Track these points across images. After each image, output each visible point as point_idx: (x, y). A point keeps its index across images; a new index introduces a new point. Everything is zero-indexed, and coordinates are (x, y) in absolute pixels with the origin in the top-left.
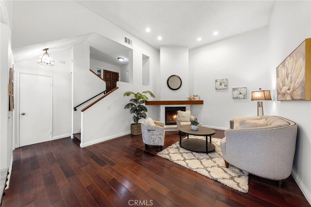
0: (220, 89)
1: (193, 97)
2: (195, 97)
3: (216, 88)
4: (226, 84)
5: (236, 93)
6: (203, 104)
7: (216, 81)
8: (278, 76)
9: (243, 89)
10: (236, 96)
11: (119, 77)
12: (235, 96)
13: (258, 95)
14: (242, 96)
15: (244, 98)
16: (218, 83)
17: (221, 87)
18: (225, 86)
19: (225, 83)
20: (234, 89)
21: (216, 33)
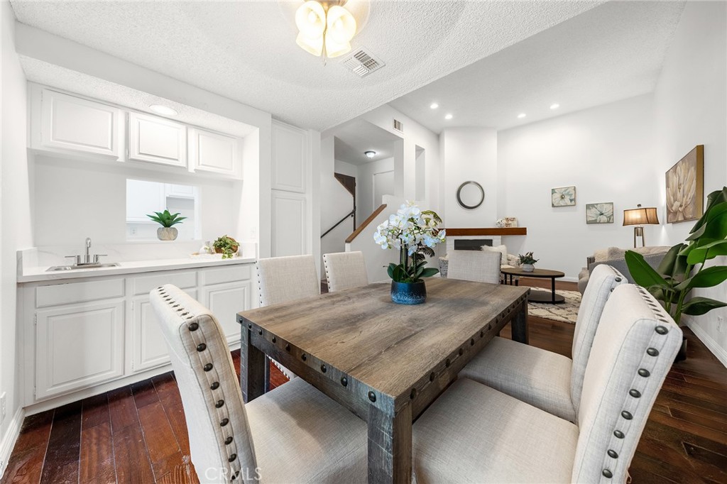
0: (562, 206)
1: (505, 222)
2: (510, 222)
3: (553, 205)
4: (573, 197)
5: (593, 214)
6: (526, 234)
7: (553, 191)
8: (668, 186)
9: (605, 206)
10: (593, 219)
11: (357, 185)
12: (590, 219)
13: (635, 215)
14: (604, 218)
15: (608, 222)
16: (557, 196)
17: (562, 203)
18: (571, 200)
19: (571, 195)
20: (588, 207)
21: (555, 106)
